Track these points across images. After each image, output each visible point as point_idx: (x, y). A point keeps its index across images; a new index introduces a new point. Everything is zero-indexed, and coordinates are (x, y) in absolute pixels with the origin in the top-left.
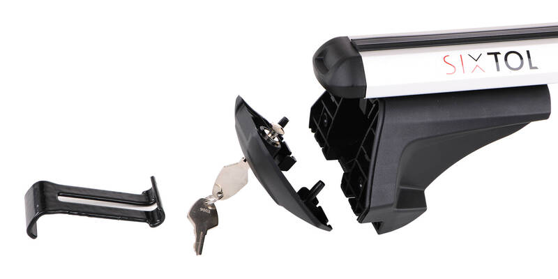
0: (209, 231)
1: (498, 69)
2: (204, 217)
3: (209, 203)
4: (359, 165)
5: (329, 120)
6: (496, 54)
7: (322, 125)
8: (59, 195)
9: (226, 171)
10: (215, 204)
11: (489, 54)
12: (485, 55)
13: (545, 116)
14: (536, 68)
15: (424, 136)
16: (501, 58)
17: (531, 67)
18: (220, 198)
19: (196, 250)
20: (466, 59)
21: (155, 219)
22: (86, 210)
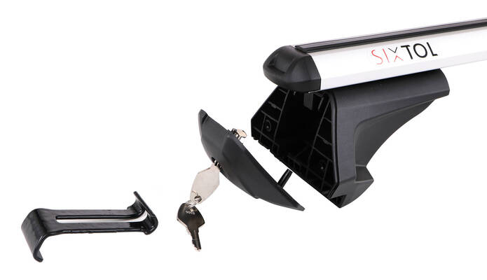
0: (200, 229)
1: (412, 58)
2: (191, 218)
3: (191, 206)
4: (317, 150)
5: (274, 124)
6: (407, 46)
7: (265, 131)
8: (57, 218)
9: (200, 176)
10: (196, 206)
11: (402, 47)
12: (399, 48)
13: (446, 93)
14: (436, 55)
15: (368, 117)
16: (411, 49)
17: (433, 55)
18: (199, 201)
19: (196, 246)
20: (388, 52)
21: (149, 226)
22: (85, 227)
